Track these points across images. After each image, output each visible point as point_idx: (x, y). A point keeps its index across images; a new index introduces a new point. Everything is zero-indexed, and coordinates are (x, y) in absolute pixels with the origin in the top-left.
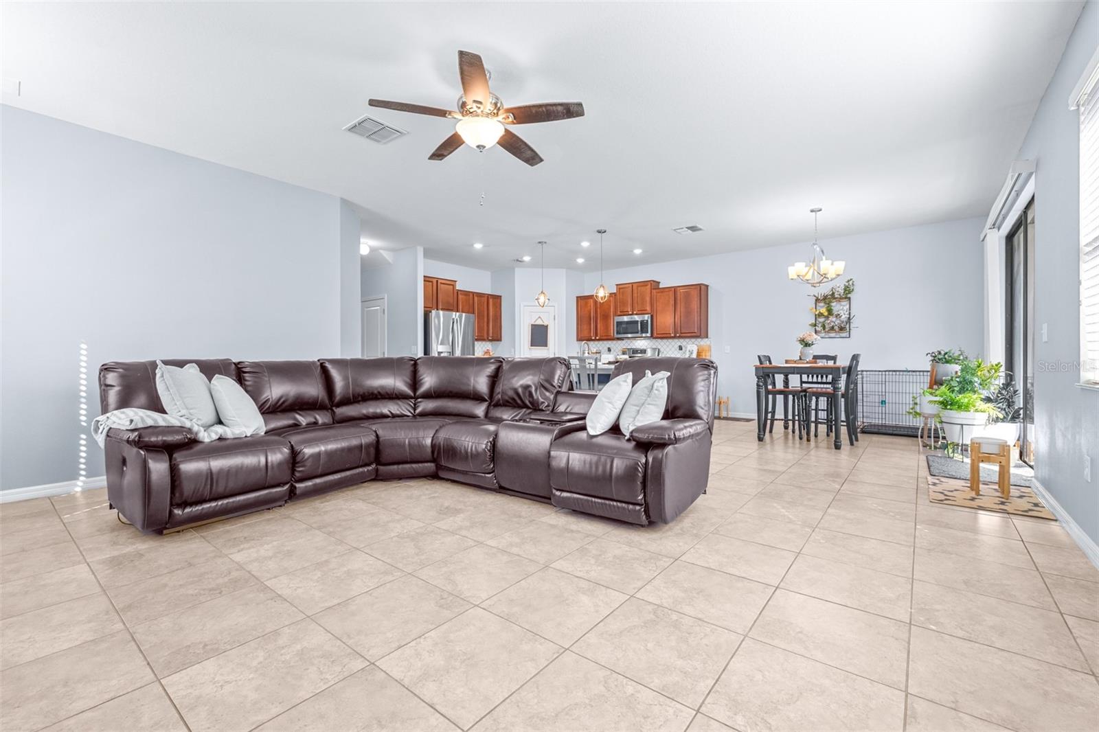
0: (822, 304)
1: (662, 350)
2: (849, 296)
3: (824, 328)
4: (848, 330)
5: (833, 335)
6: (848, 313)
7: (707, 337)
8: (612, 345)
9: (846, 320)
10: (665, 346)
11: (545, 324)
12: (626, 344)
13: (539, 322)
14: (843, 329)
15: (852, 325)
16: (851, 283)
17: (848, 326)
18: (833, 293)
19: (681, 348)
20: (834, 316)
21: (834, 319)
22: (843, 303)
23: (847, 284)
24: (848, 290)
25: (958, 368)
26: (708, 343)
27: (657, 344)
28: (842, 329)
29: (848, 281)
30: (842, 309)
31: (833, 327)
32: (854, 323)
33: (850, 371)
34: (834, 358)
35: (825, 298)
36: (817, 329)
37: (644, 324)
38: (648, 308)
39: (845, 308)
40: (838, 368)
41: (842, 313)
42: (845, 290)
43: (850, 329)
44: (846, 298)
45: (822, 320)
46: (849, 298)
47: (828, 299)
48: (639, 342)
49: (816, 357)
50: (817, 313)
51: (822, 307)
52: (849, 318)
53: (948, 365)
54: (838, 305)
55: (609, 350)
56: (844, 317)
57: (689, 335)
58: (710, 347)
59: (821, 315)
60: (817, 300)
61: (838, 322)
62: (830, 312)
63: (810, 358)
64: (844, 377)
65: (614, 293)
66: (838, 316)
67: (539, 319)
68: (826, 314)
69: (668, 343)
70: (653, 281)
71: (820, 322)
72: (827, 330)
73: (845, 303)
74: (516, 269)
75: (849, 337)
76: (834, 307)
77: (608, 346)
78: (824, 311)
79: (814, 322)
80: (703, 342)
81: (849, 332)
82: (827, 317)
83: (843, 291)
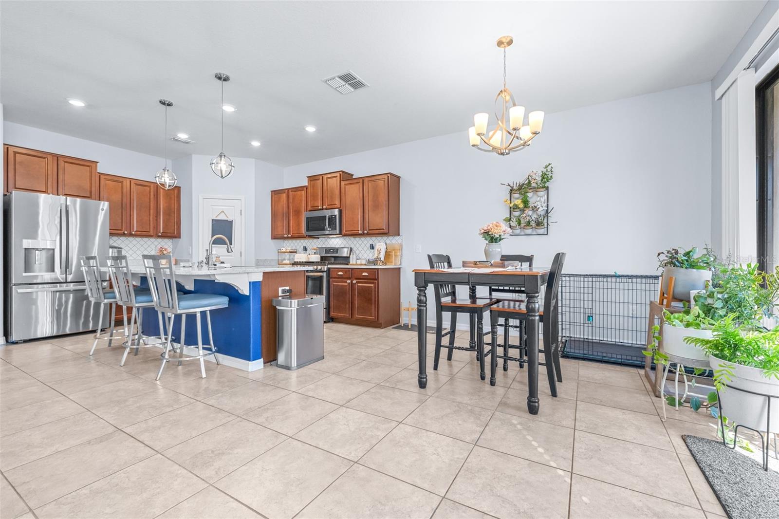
0: (517, 195)
1: (355, 249)
2: (546, 185)
3: (519, 224)
4: (546, 226)
5: (529, 231)
6: (546, 204)
7: (399, 235)
8: (309, 244)
9: (543, 213)
10: (358, 245)
11: (229, 219)
12: (322, 243)
13: (222, 217)
14: (541, 224)
15: (550, 220)
16: (549, 169)
17: (545, 221)
18: (529, 182)
19: (372, 247)
20: (531, 209)
21: (530, 213)
22: (540, 194)
23: (545, 170)
24: (546, 178)
25: (706, 275)
26: (400, 241)
27: (350, 242)
28: (539, 224)
29: (546, 167)
30: (540, 201)
31: (529, 222)
32: (553, 217)
33: (551, 278)
34: (529, 259)
35: (521, 187)
36: (512, 224)
37: (332, 219)
38: (337, 202)
39: (543, 200)
40: (535, 277)
41: (538, 204)
42: (543, 178)
43: (548, 224)
44: (543, 188)
45: (517, 213)
46: (547, 188)
47: (523, 189)
48: (333, 240)
49: (505, 258)
50: (512, 205)
51: (518, 198)
52: (547, 210)
53: (694, 270)
54: (535, 197)
55: (305, 249)
56: (541, 211)
57: (377, 232)
58: (401, 245)
59: (516, 207)
60: (512, 191)
61: (534, 216)
62: (526, 202)
63: (498, 259)
64: (543, 289)
65: (306, 186)
66: (535, 209)
67: (223, 214)
68: (521, 206)
69: (360, 242)
70: (343, 172)
71: (515, 216)
72: (522, 225)
73: (542, 193)
74: (194, 156)
75: (547, 234)
76: (531, 198)
77: (304, 245)
78: (519, 202)
79: (509, 216)
80: (393, 241)
81: (547, 228)
82: (523, 211)
83: (540, 179)
